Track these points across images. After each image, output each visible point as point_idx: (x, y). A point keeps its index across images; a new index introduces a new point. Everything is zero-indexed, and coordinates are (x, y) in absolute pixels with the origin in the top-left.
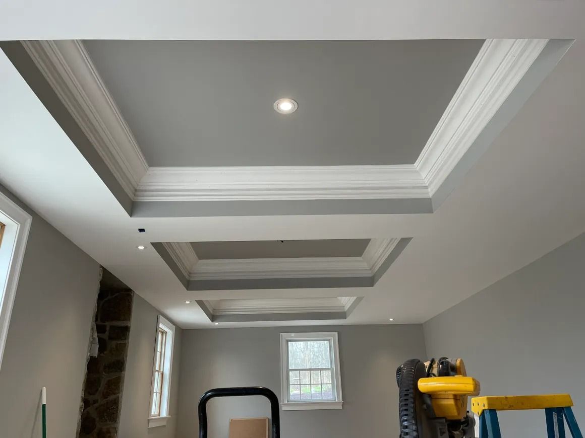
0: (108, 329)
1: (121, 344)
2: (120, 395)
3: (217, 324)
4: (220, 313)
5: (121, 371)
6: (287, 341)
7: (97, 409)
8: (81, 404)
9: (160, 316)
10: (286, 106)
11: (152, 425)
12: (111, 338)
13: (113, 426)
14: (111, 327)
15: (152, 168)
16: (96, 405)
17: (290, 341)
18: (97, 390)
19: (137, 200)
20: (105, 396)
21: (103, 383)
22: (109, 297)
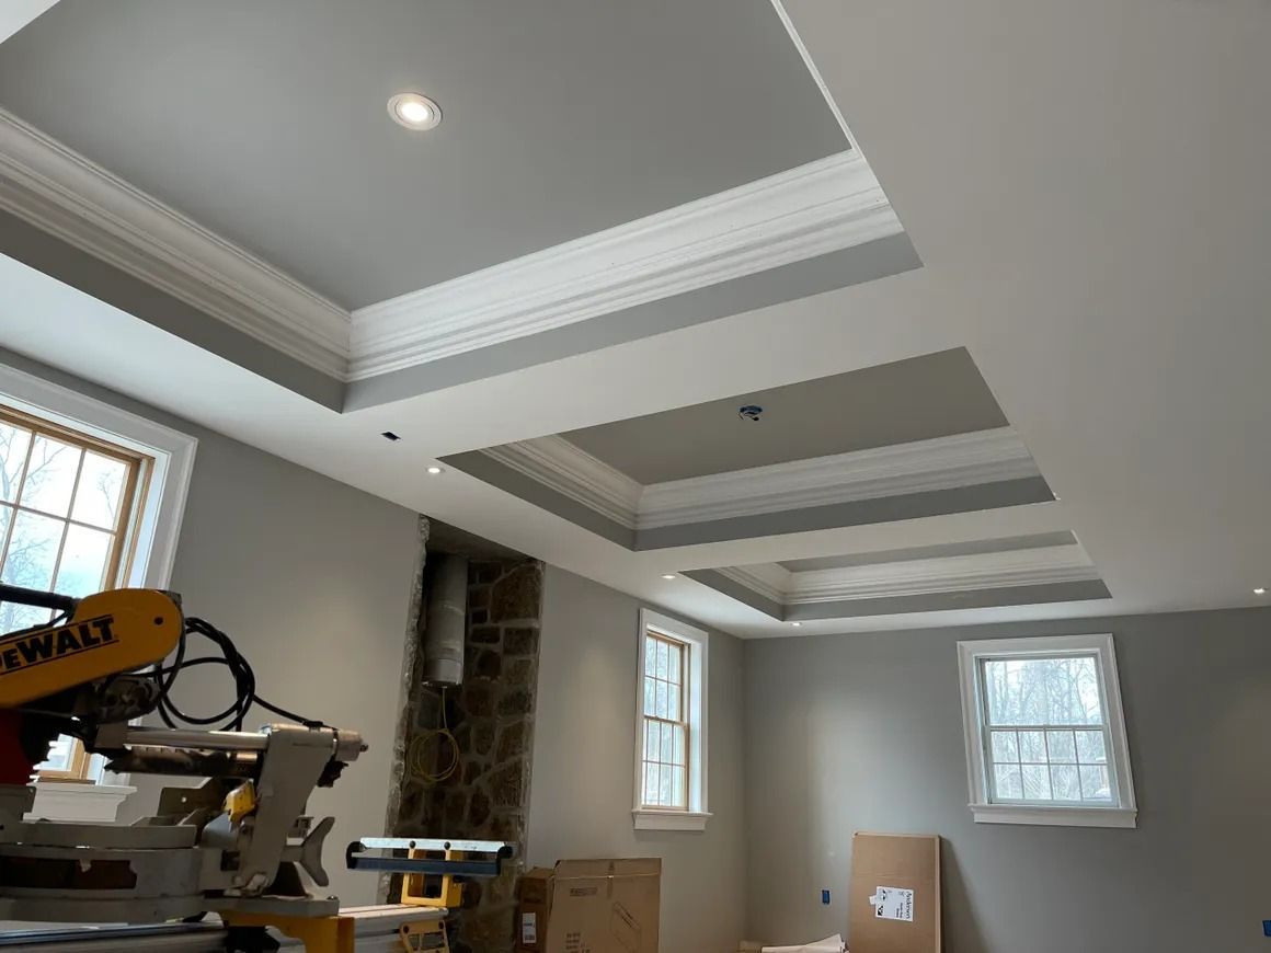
0: (502, 634)
1: (521, 661)
2: (525, 757)
3: (796, 624)
4: (801, 602)
5: (524, 712)
6: (981, 661)
7: (490, 780)
8: (397, 762)
9: (645, 610)
10: (414, 112)
11: (640, 824)
12: (507, 651)
13: (513, 813)
14: (508, 632)
15: (356, 314)
16: (489, 773)
17: (989, 660)
18: (489, 747)
19: (349, 381)
20: (501, 758)
21: (498, 735)
22: (503, 576)
